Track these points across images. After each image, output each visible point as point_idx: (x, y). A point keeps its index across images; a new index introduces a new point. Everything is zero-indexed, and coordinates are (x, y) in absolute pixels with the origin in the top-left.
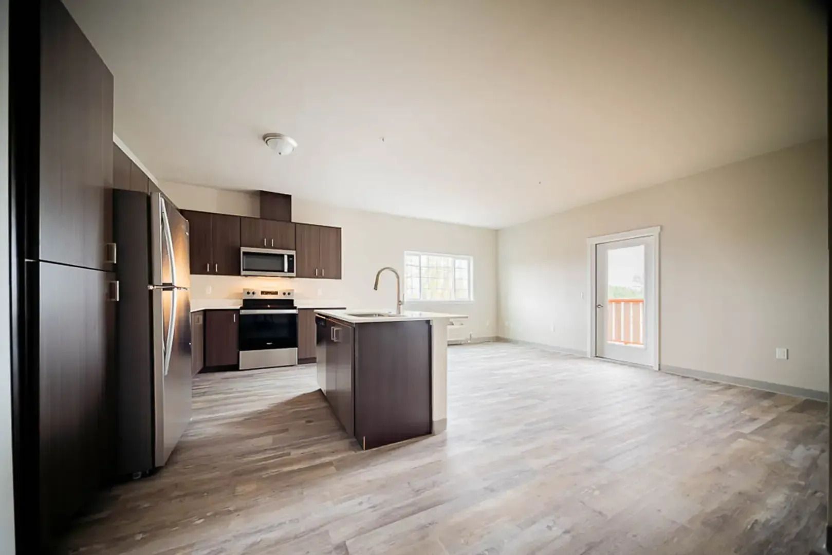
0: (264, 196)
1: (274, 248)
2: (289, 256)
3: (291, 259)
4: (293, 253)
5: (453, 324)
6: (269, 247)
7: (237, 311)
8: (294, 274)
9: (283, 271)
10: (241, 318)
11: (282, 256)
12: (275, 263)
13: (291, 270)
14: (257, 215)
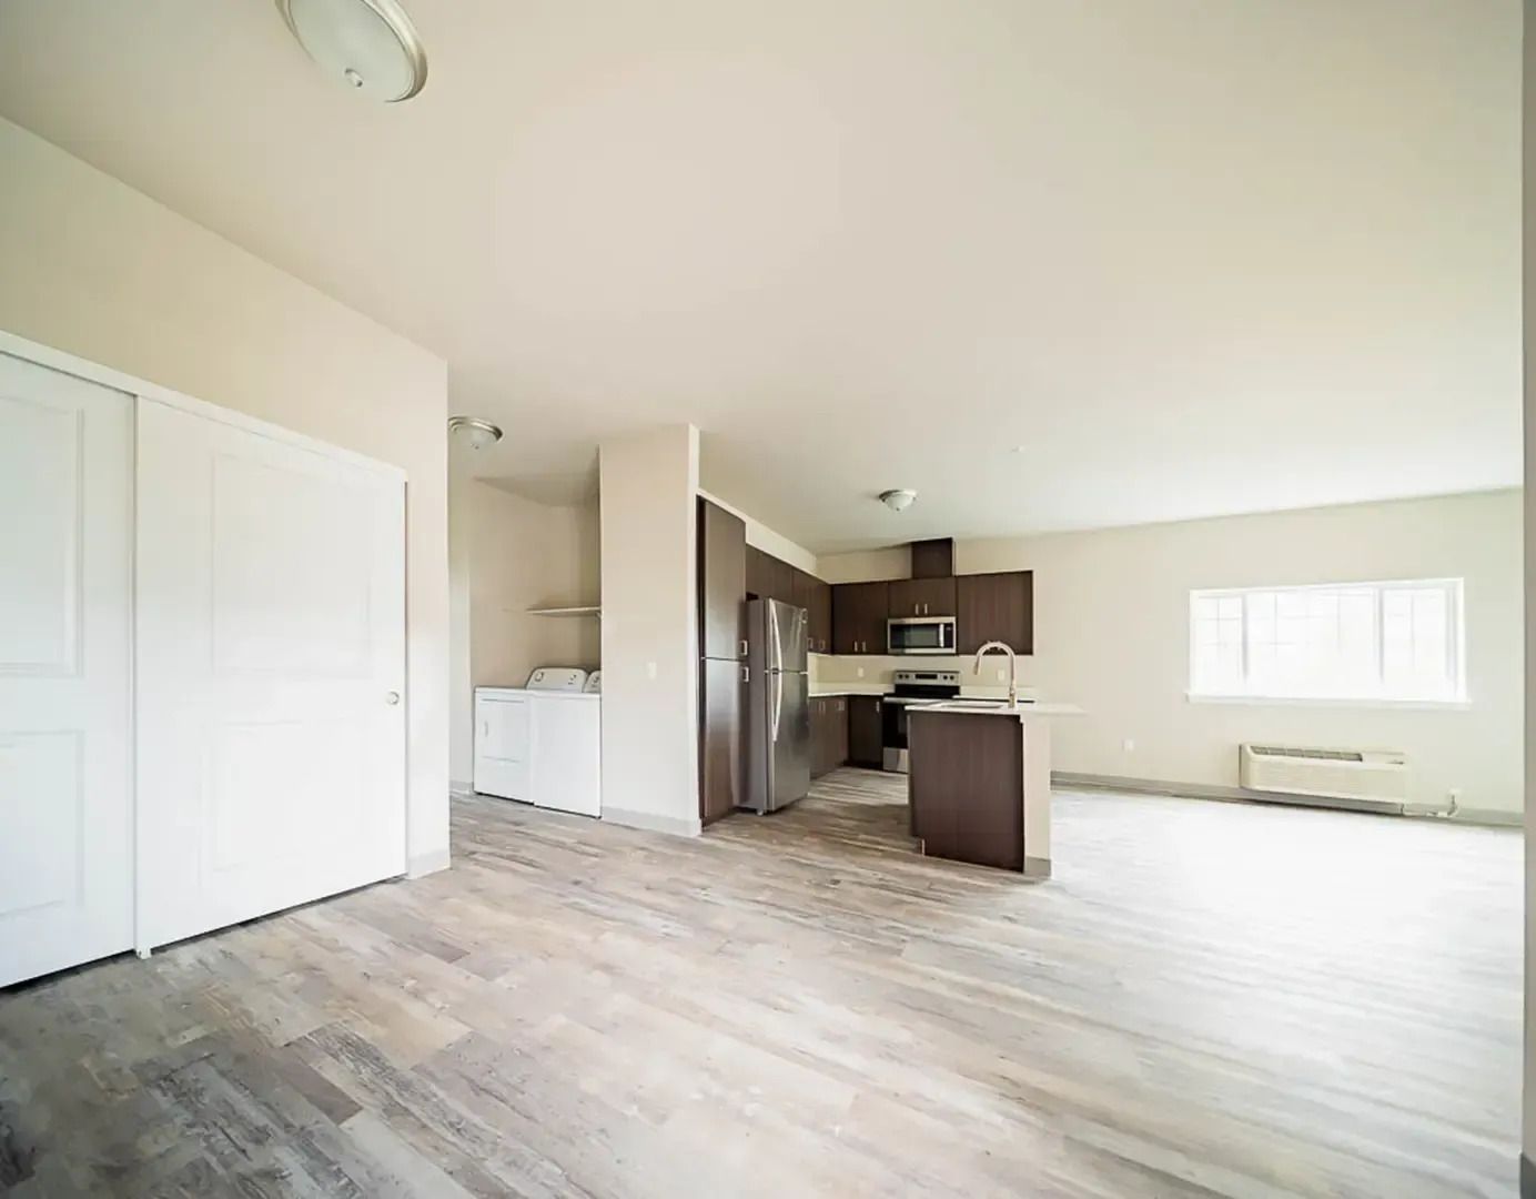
0: (918, 548)
1: (929, 616)
2: (946, 625)
3: (949, 629)
4: (952, 620)
5: (1361, 760)
6: (922, 615)
7: (880, 698)
8: (953, 651)
9: (938, 647)
10: (886, 706)
11: (937, 625)
12: (928, 635)
13: (948, 644)
14: (908, 575)
